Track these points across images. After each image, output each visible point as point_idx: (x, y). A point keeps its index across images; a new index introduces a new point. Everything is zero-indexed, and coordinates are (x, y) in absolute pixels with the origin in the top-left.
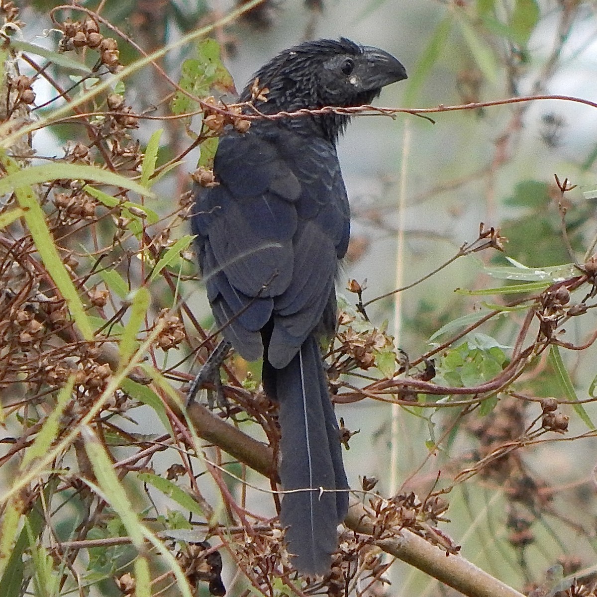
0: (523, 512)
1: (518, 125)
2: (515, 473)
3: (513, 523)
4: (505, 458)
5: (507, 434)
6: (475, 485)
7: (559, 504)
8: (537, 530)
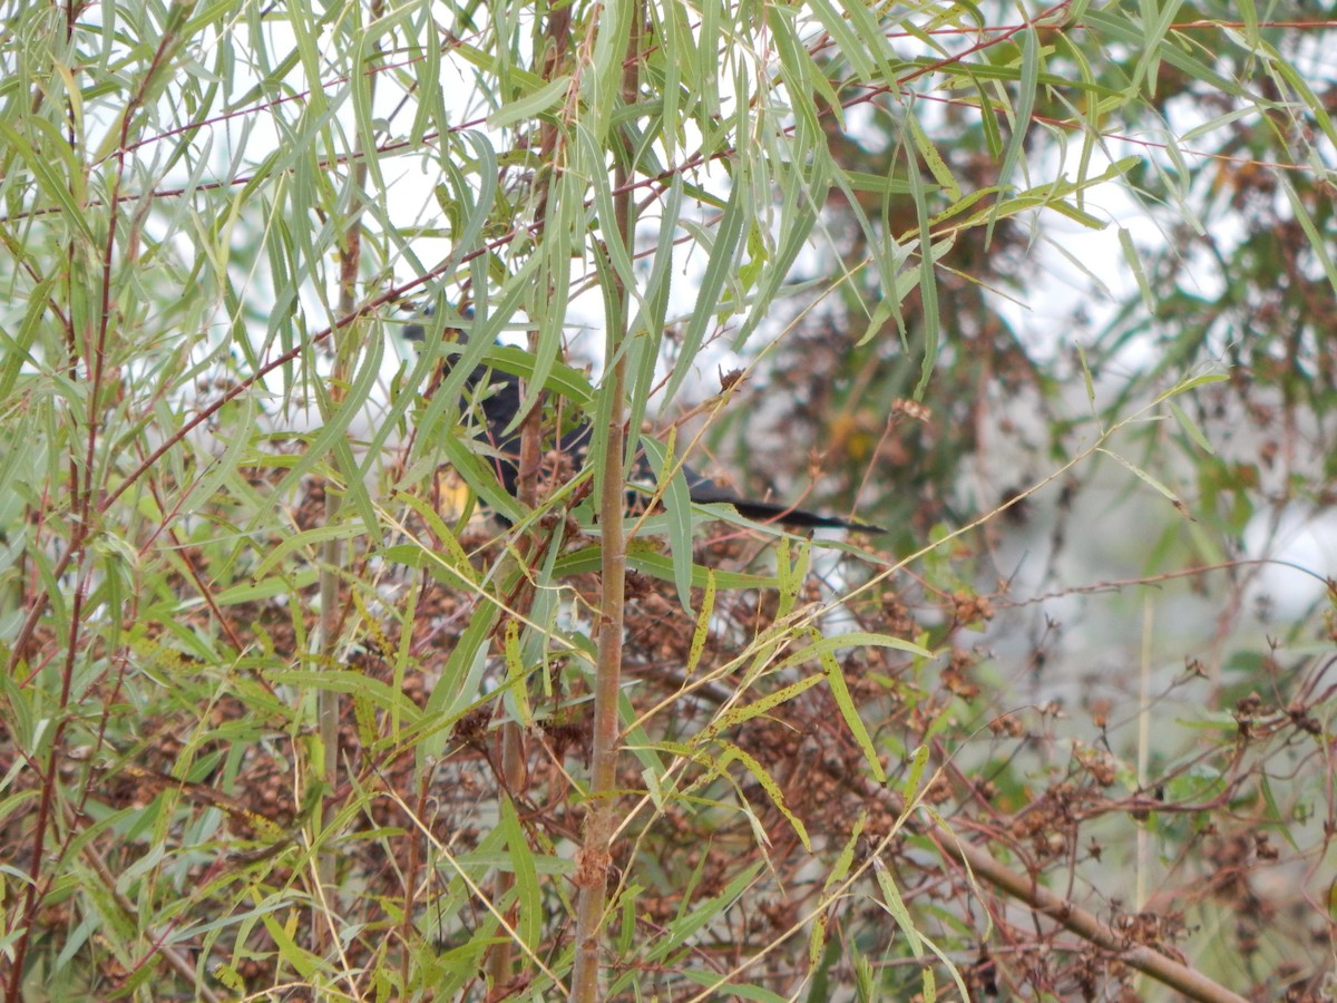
0: (1249, 924)
1: (1237, 604)
2: (1242, 891)
3: (1242, 934)
4: (1234, 882)
5: (1235, 860)
6: (1211, 904)
7: (1280, 918)
8: (1262, 940)
